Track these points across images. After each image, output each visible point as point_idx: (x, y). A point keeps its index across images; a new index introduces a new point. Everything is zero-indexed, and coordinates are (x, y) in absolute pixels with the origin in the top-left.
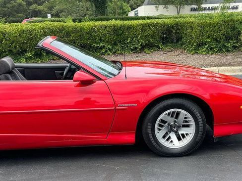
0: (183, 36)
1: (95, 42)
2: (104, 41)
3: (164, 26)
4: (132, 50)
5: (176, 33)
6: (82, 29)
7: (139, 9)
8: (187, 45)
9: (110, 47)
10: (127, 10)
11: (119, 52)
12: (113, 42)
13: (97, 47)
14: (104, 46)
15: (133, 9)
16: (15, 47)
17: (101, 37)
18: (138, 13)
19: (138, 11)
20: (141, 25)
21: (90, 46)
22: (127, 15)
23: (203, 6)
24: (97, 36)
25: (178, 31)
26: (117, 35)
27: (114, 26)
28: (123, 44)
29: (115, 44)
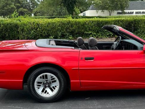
0: (138, 28)
1: (86, 31)
2: (91, 30)
3: (127, 22)
4: (108, 36)
5: (134, 26)
6: (79, 23)
7: (86, 12)
8: (141, 34)
9: (95, 34)
10: (78, 12)
11: (100, 37)
12: (97, 31)
13: (87, 34)
14: (91, 33)
15: (81, 12)
16: (45, 33)
17: (90, 28)
18: (85, 15)
19: (85, 13)
20: (113, 21)
21: (83, 33)
22: (78, 15)
23: (125, 11)
24: (87, 27)
25: (135, 25)
26: (99, 26)
27: (98, 21)
28: (102, 32)
29: (98, 32)
